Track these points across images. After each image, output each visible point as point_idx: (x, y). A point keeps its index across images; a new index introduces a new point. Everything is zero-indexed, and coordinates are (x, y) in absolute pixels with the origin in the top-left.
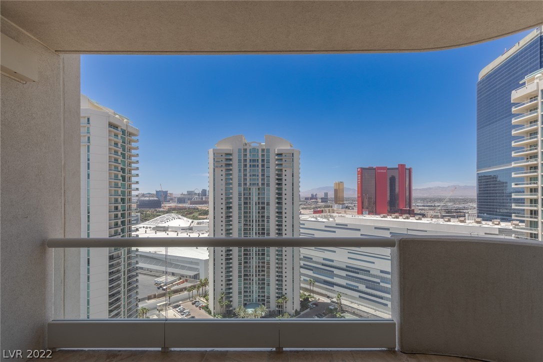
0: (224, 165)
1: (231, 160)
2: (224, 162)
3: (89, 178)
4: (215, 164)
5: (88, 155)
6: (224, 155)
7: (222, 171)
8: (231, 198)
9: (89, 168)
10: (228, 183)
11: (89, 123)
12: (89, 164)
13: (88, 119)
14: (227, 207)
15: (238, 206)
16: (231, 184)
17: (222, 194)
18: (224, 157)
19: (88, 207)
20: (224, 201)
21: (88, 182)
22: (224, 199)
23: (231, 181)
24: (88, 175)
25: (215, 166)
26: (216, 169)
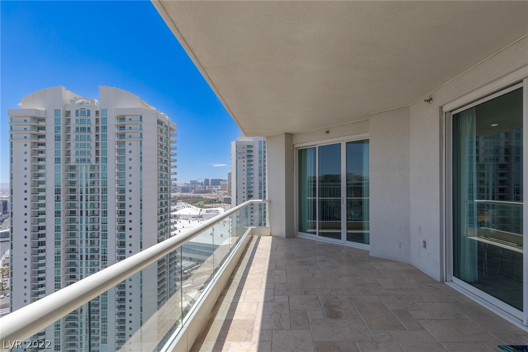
0: (245, 156)
1: (252, 151)
2: (246, 154)
3: (141, 169)
4: (238, 156)
5: (141, 149)
6: (245, 147)
7: (244, 162)
8: (252, 187)
9: (141, 161)
10: (250, 173)
11: (141, 121)
12: (141, 157)
13: (141, 117)
14: (248, 195)
16: (252, 174)
17: (244, 184)
18: (246, 149)
19: (141, 196)
20: (245, 190)
21: (141, 173)
22: (246, 188)
23: (252, 172)
24: (141, 167)
25: (238, 157)
26: (238, 160)
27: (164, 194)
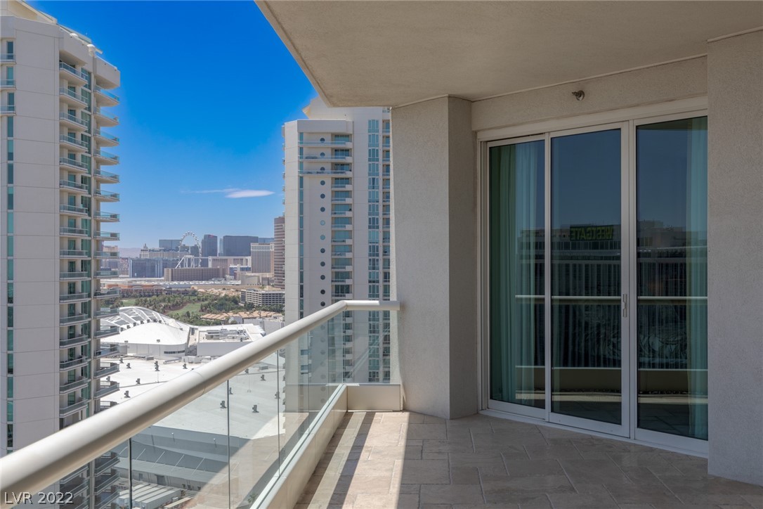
0: (328, 167)
1: (346, 152)
2: (329, 159)
4: (305, 165)
5: (10, 144)
6: (328, 138)
7: (323, 183)
8: (348, 262)
9: (10, 180)
10: (340, 220)
11: (11, 57)
12: (10, 168)
13: (10, 45)
14: (337, 287)
15: (368, 284)
17: (323, 251)
18: (329, 144)
19: (10, 286)
20: (328, 271)
22: (329, 264)
23: (348, 214)
25: (304, 171)
26: (306, 179)
27: (79, 282)
